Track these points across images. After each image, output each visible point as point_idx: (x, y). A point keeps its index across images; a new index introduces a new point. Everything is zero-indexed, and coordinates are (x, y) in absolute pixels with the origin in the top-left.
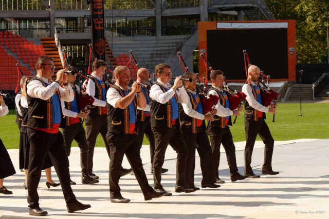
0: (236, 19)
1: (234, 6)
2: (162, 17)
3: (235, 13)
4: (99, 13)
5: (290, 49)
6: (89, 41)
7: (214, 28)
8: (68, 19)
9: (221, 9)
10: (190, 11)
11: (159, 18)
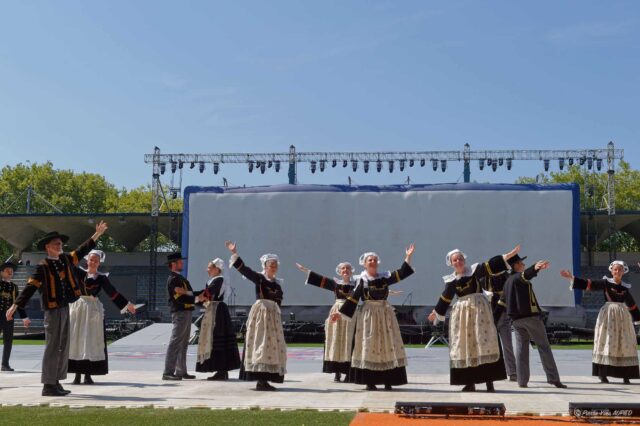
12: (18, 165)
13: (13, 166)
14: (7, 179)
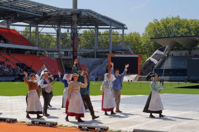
0: (121, 53)
1: (120, 49)
2: (97, 52)
3: (121, 51)
4: (75, 50)
5: (139, 64)
6: (72, 59)
7: (113, 56)
8: (65, 52)
9: (116, 50)
10: (106, 50)
11: (95, 52)
12: (167, 18)
13: (165, 18)
14: (163, 23)
